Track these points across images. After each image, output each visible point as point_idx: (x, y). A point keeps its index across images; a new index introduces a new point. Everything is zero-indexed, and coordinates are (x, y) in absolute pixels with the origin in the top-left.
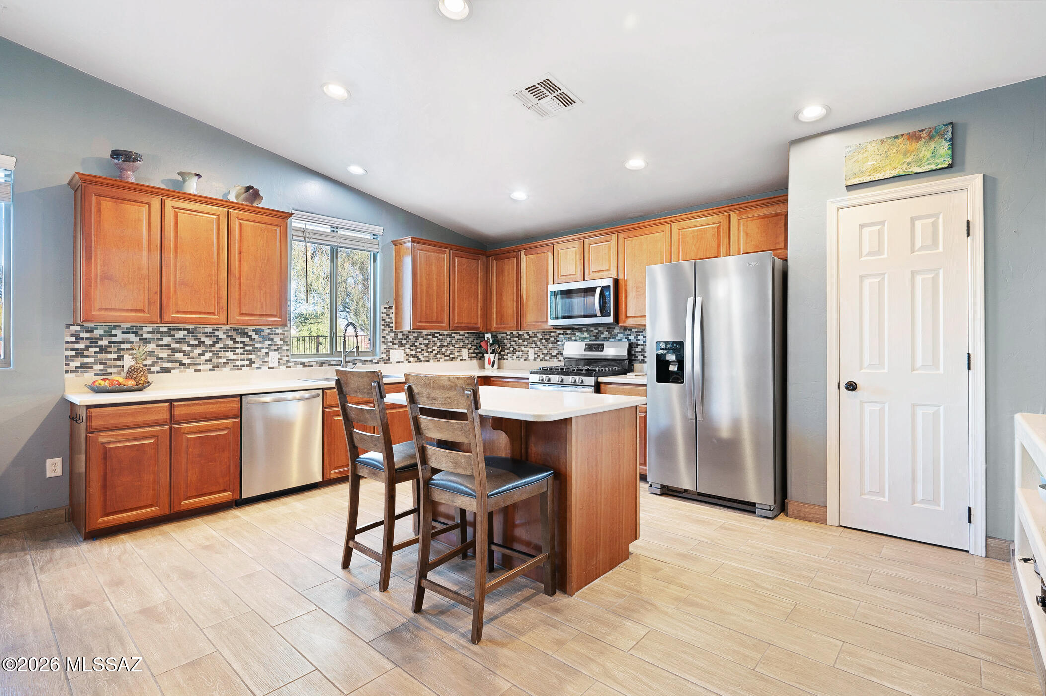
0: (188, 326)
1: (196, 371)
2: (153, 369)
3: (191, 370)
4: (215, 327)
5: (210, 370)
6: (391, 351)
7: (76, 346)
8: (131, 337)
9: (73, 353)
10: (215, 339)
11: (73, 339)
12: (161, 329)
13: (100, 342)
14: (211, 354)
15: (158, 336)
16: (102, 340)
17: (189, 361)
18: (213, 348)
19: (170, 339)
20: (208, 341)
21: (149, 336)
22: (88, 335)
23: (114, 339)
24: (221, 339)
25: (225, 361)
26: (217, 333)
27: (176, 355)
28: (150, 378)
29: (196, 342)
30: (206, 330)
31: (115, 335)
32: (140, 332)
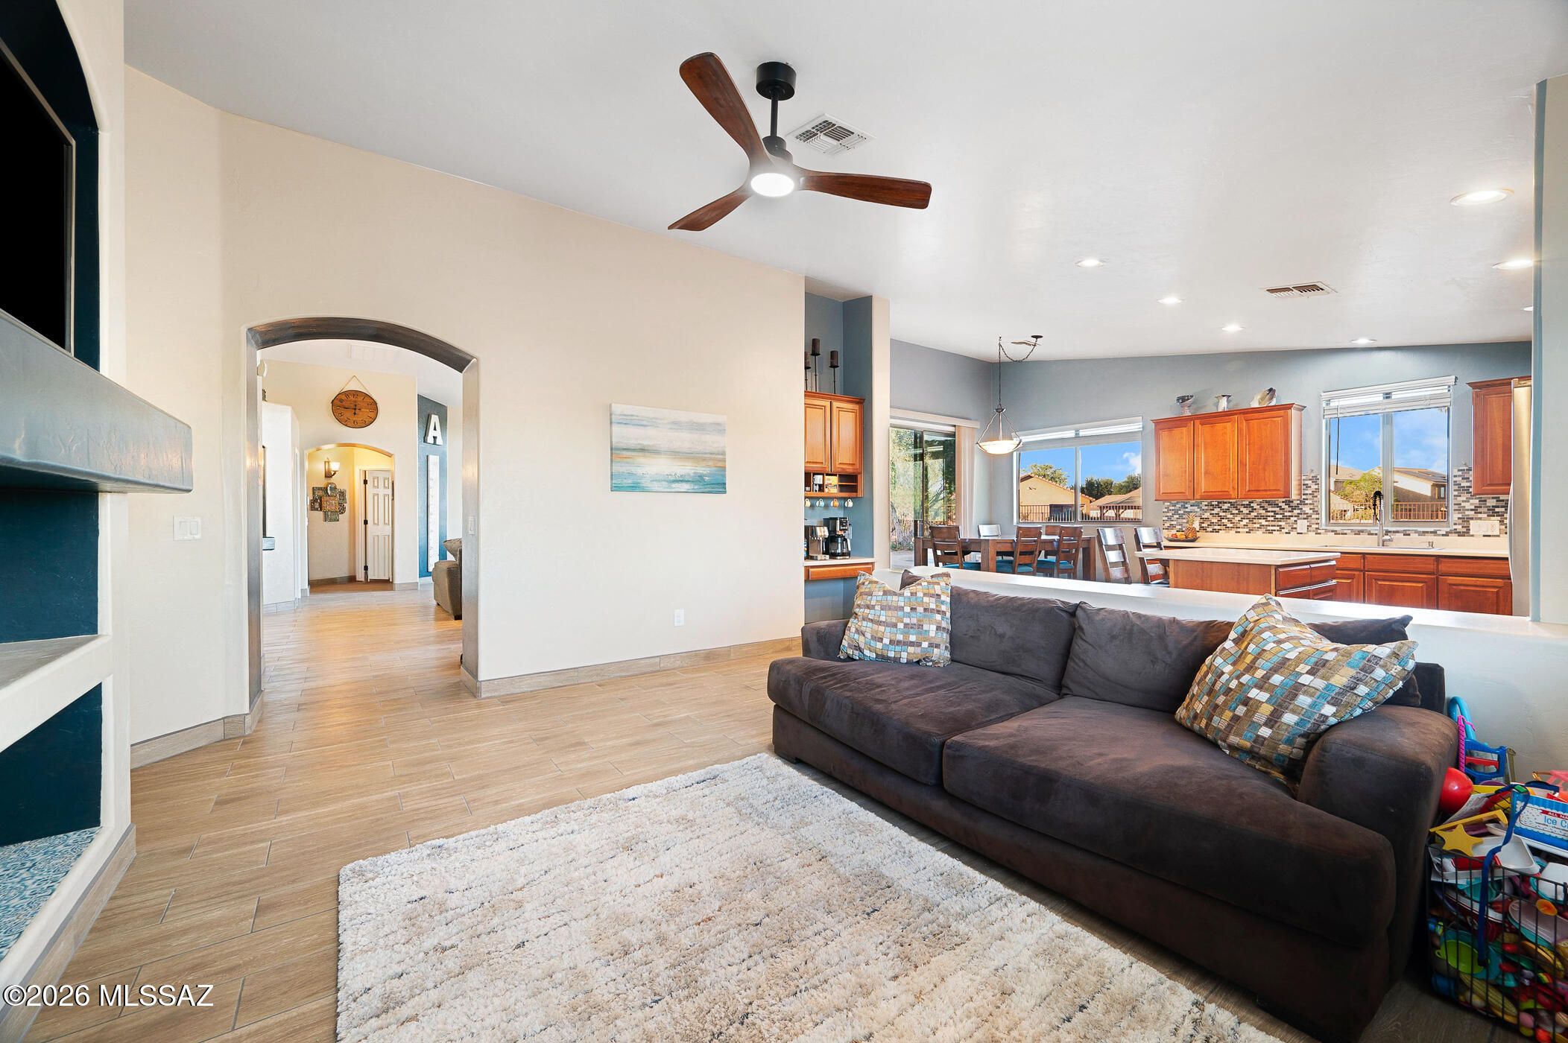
0: (1231, 501)
1: (1236, 532)
2: (1208, 530)
3: (1233, 532)
4: (1250, 500)
5: (1247, 532)
6: (1471, 522)
7: (1168, 514)
8: (1196, 508)
9: (1166, 518)
10: (1250, 509)
11: (1166, 510)
12: (1213, 503)
13: (1179, 512)
14: (1247, 521)
15: (1211, 508)
17: (1232, 525)
18: (1249, 516)
19: (1219, 509)
20: (1245, 511)
21: (1206, 507)
22: (1173, 508)
23: (1187, 510)
24: (1255, 509)
25: (1258, 526)
26: (1252, 505)
27: (1223, 521)
28: (1198, 534)
29: (1237, 512)
30: (1244, 503)
31: (1187, 508)
32: (1201, 505)
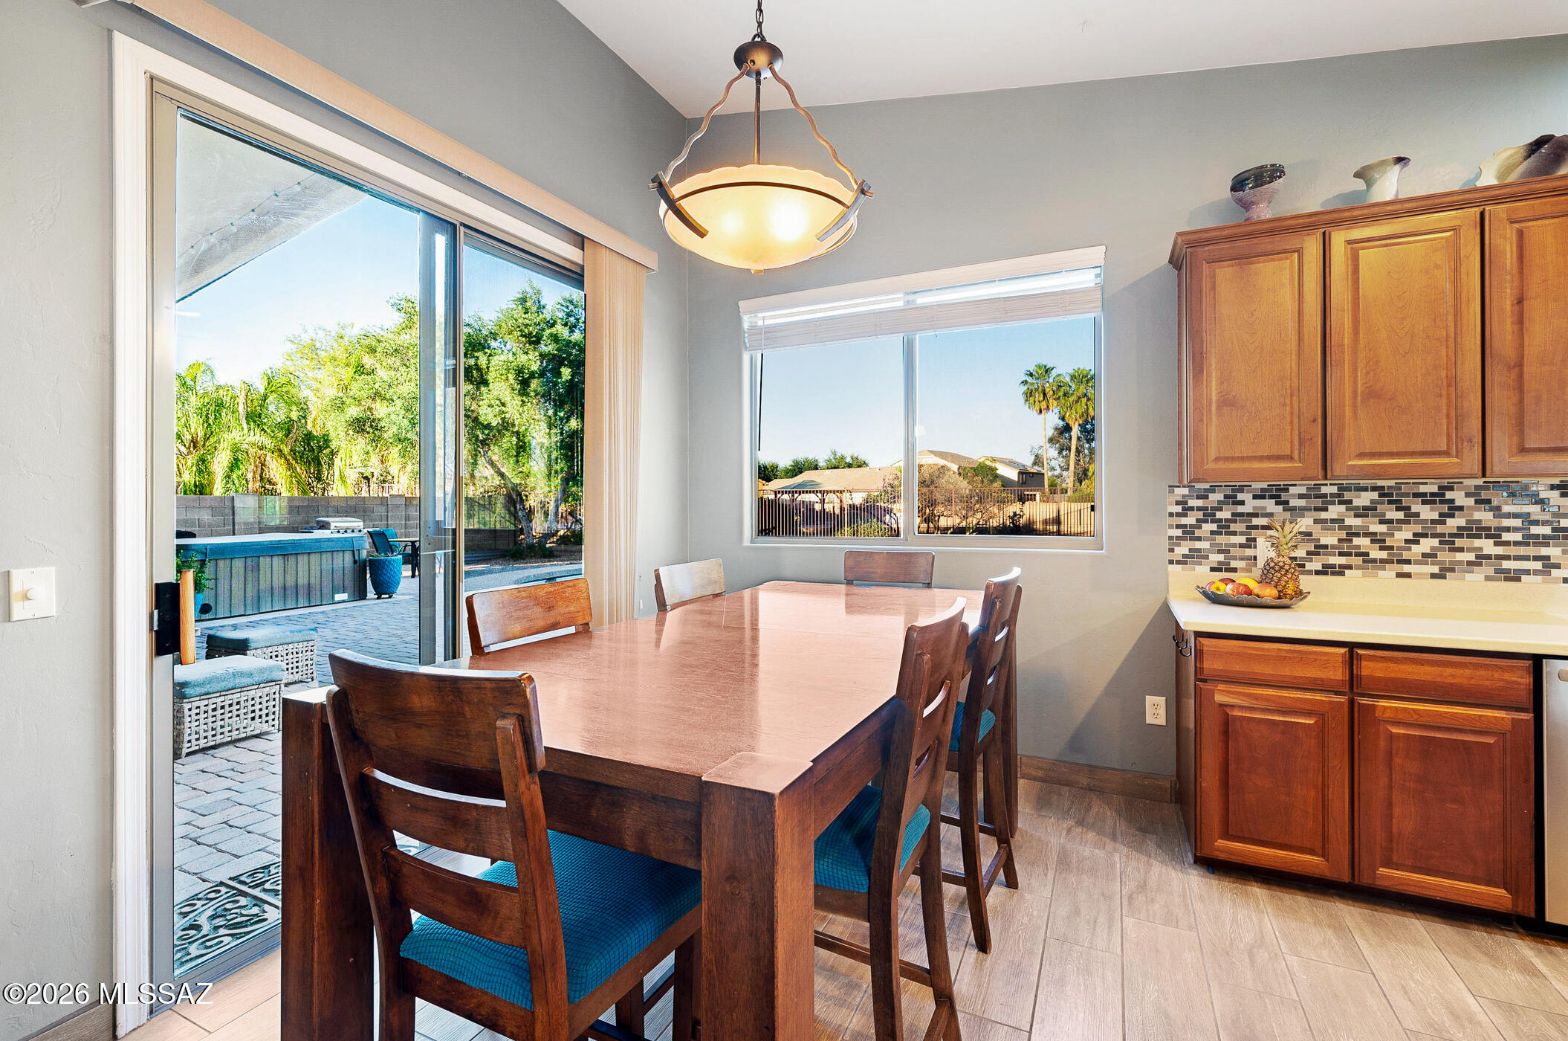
0: (1380, 483)
1: (1400, 575)
2: (1309, 566)
3: (1389, 573)
4: (1445, 482)
5: (1433, 576)
7: (1184, 521)
8: (1270, 505)
9: (1179, 532)
10: (1445, 508)
11: (1179, 509)
12: (1324, 490)
13: (1219, 515)
14: (1435, 542)
15: (1319, 503)
16: (1222, 511)
17: (1384, 555)
18: (1440, 529)
19: (1342, 508)
20: (1427, 513)
21: (1302, 503)
22: (1200, 503)
23: (1240, 509)
24: (1461, 508)
25: (1471, 557)
26: (1449, 495)
27: (1356, 541)
29: (1400, 515)
30: (1423, 489)
31: (1242, 503)
32: (1284, 497)
